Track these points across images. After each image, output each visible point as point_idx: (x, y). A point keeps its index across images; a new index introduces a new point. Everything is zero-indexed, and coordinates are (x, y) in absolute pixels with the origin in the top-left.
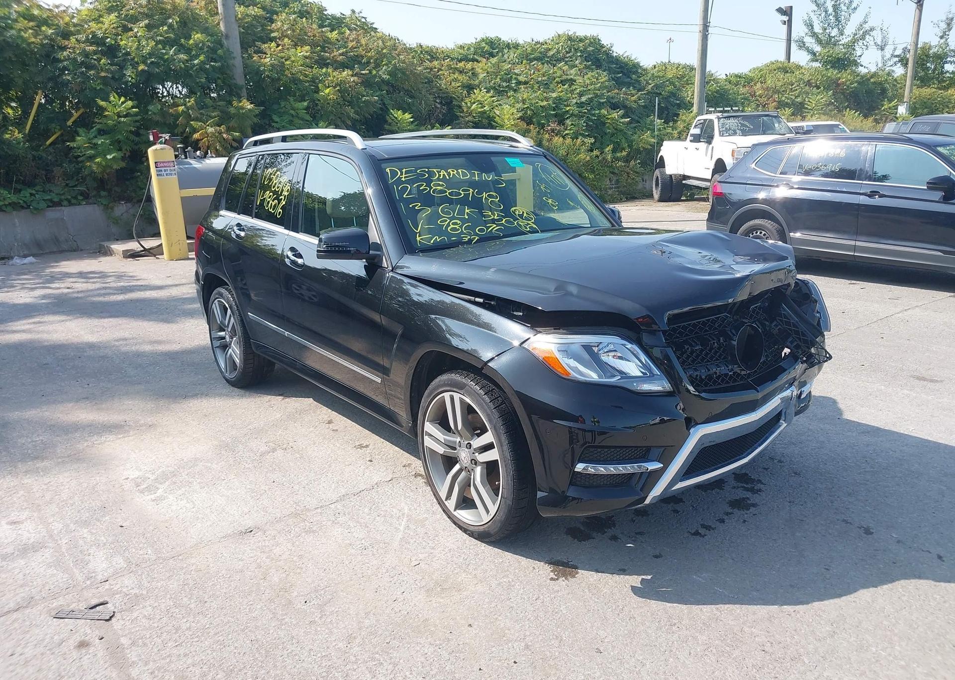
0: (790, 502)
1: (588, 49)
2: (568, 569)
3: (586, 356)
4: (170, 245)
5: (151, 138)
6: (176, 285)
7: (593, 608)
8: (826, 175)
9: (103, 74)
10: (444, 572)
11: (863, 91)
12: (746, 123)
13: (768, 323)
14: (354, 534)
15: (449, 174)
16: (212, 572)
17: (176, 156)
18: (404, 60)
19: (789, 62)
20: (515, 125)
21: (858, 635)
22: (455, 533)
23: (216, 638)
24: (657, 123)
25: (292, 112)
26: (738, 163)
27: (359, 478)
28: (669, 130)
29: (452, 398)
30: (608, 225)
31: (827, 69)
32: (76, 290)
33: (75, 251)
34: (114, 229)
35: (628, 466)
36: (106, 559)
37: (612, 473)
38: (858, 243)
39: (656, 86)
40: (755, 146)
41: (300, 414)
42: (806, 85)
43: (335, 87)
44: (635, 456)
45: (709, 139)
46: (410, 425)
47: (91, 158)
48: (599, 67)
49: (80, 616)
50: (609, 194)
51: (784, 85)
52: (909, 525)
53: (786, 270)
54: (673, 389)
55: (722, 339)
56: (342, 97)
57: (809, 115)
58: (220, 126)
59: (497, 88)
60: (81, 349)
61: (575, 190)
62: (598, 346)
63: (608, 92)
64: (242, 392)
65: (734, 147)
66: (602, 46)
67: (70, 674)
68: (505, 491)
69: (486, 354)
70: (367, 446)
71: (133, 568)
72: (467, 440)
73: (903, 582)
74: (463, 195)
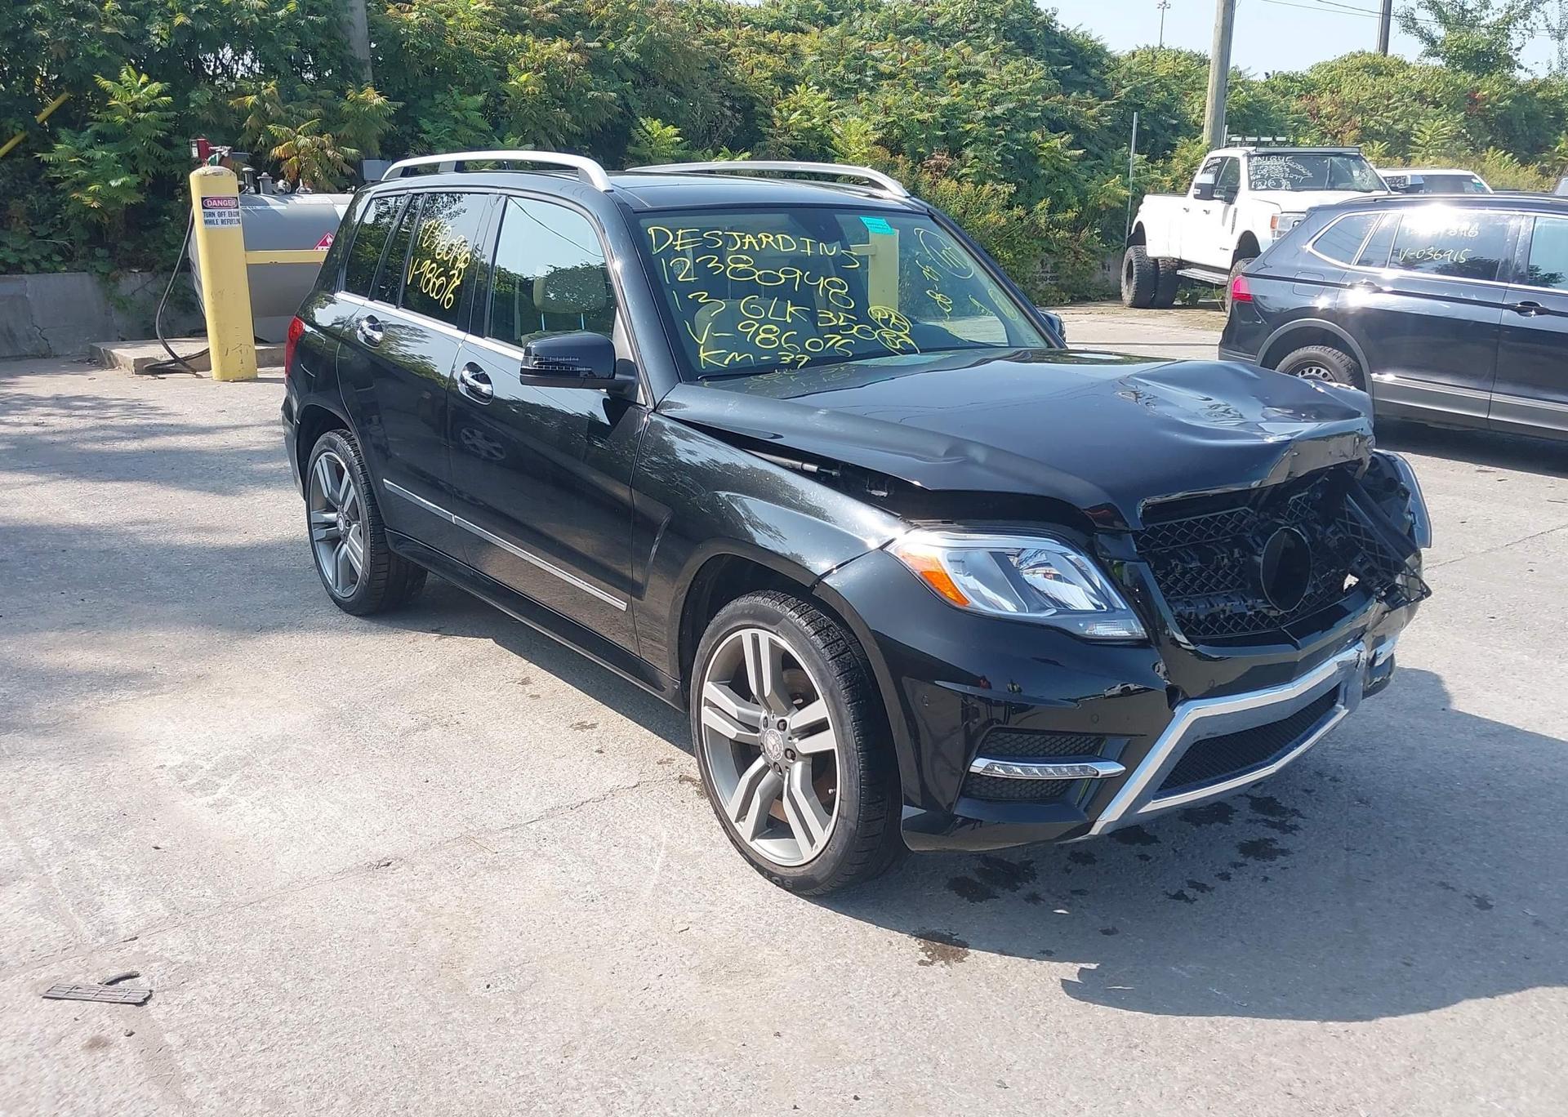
0: (1347, 850)
1: (1011, 18)
2: (950, 948)
3: (998, 572)
4: (224, 352)
5: (195, 153)
6: (236, 427)
7: (993, 1014)
8: (1445, 270)
9: (107, 30)
10: (733, 944)
11: (1520, 115)
12: (1299, 167)
13: (1319, 527)
14: (573, 875)
15: (760, 242)
16: (320, 931)
17: (241, 188)
18: (667, 25)
19: (1385, 55)
20: (870, 155)
21: (1455, 1076)
22: (752, 879)
23: (332, 1040)
24: (1134, 160)
25: (456, 114)
26: (1284, 240)
27: (580, 780)
28: (1156, 175)
29: (756, 640)
30: (1040, 344)
31: (1456, 72)
32: (51, 429)
33: (44, 356)
34: (119, 320)
35: (1064, 767)
36: (133, 901)
37: (1035, 778)
38: (1496, 398)
39: (1135, 90)
40: (1313, 211)
41: (471, 666)
42: (1415, 100)
43: (537, 72)
44: (1077, 749)
45: (1230, 195)
46: (676, 687)
47: (81, 185)
48: (1029, 51)
49: (90, 996)
50: (1039, 289)
51: (1374, 98)
52: (1557, 896)
53: (1355, 435)
54: (1148, 634)
55: (1236, 550)
56: (549, 90)
57: (1419, 156)
58: (321, 134)
59: (838, 83)
60: (65, 535)
61: (984, 278)
62: (1018, 556)
63: (1045, 99)
64: (365, 623)
65: (1277, 211)
66: (1037, 13)
67: (77, 1091)
68: (845, 805)
69: (820, 564)
70: (593, 726)
71: (181, 918)
72: (779, 714)
73: (1539, 990)
74: (783, 281)
